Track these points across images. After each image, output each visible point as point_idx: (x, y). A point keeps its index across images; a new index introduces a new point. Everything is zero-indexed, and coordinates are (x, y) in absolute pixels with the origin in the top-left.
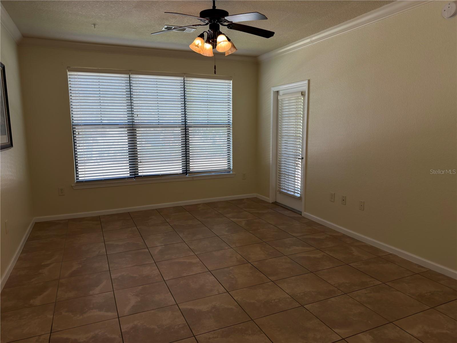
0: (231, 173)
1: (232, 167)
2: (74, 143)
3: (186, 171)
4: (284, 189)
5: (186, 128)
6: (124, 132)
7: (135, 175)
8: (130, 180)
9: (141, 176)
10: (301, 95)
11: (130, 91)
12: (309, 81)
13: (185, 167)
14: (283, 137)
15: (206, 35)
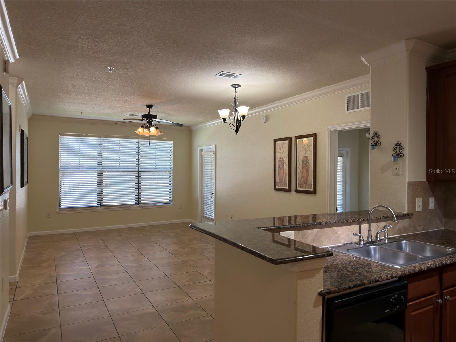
0: (172, 204)
1: (172, 200)
2: (60, 182)
3: (138, 203)
4: (207, 215)
5: (139, 173)
6: (95, 175)
7: (100, 205)
8: (97, 208)
9: (105, 206)
10: (212, 153)
11: (101, 148)
12: (216, 145)
13: (137, 200)
14: (205, 179)
15: (144, 126)
